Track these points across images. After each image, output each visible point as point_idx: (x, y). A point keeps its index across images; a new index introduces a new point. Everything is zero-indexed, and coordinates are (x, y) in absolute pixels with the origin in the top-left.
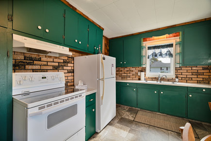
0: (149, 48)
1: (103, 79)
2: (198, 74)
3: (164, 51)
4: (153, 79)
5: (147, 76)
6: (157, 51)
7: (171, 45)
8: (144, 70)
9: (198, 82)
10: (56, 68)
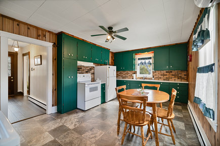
0: (139, 59)
1: (109, 77)
2: (164, 75)
3: (147, 61)
4: (140, 78)
5: (137, 77)
6: (143, 61)
7: (150, 58)
8: (135, 73)
9: (164, 80)
10: (87, 72)
